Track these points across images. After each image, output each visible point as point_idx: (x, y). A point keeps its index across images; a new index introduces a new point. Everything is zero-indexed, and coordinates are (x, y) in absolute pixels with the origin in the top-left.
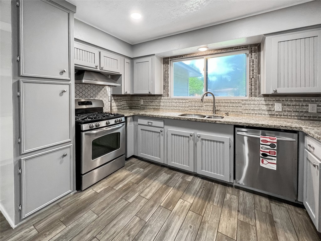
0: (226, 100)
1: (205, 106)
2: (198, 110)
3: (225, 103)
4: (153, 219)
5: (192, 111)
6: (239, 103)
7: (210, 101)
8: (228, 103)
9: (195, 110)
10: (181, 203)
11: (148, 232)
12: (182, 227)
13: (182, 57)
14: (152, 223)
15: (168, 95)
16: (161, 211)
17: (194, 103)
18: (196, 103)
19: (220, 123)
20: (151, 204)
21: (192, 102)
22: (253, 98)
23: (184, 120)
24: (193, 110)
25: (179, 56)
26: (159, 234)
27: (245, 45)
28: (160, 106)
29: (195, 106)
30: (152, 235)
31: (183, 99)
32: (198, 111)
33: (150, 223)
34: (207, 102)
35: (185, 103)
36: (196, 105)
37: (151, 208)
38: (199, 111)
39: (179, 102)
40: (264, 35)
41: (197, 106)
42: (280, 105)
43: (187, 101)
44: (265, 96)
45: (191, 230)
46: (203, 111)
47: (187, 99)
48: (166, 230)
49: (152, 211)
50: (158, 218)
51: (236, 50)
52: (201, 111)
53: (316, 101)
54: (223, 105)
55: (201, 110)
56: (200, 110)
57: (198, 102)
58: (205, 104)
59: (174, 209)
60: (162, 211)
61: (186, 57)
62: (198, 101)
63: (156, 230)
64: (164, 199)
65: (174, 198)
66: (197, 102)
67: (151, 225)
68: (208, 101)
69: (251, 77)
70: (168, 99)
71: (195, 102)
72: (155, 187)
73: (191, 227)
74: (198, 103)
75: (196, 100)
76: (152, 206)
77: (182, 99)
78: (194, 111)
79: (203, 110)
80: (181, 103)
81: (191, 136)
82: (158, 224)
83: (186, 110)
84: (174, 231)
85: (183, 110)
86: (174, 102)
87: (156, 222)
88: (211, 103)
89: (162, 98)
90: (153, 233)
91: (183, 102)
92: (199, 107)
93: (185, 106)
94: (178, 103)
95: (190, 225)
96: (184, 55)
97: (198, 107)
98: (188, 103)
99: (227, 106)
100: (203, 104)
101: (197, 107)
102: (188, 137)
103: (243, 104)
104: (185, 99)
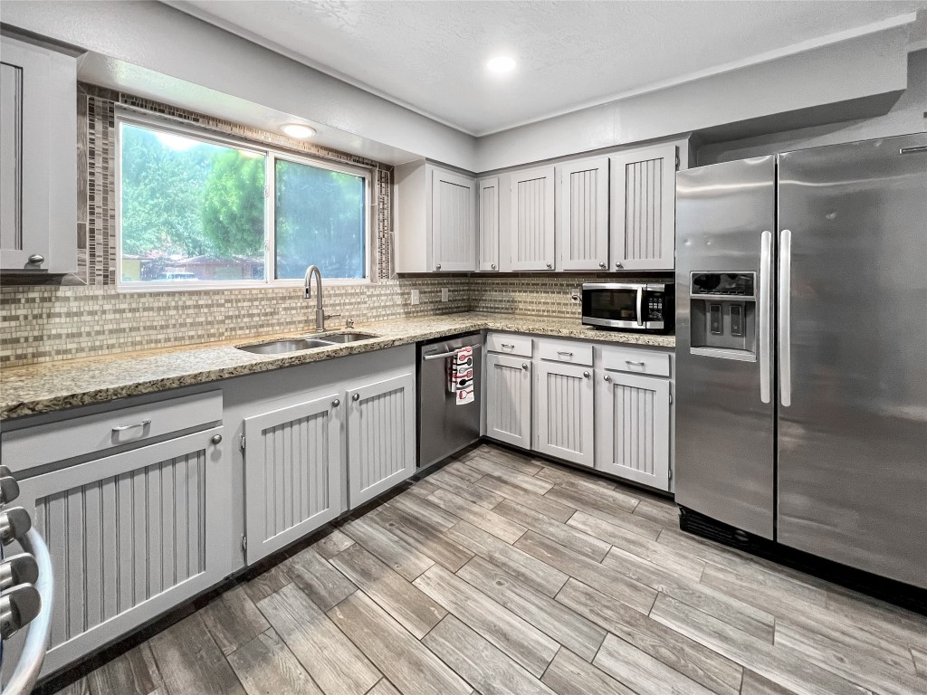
0: (336, 289)
1: (285, 309)
2: (262, 326)
3: (336, 295)
4: (466, 666)
5: (239, 332)
6: (362, 294)
7: (299, 294)
8: (341, 295)
9: (249, 328)
10: (429, 584)
11: (506, 686)
12: (498, 600)
13: (197, 120)
14: (478, 672)
15: (109, 278)
16: (442, 640)
17: (246, 304)
18: (256, 303)
19: (401, 343)
20: (406, 670)
21: (238, 301)
22: (384, 280)
23: (315, 362)
24: (241, 328)
25: (178, 109)
26: (516, 656)
27: (372, 161)
28: (39, 338)
29: (251, 316)
30: (517, 678)
31: (198, 293)
32: (260, 330)
33: (480, 678)
34: (290, 298)
35: (208, 306)
36: (255, 311)
37: (422, 671)
38: (265, 329)
39: (176, 308)
40: (427, 159)
41: (259, 315)
42: (417, 291)
43: (217, 297)
44: (402, 276)
45: (507, 585)
46: (277, 328)
47: (217, 292)
48: (505, 637)
49: (438, 669)
50: (465, 651)
51: (356, 164)
52: (270, 329)
53: (448, 283)
54: (332, 302)
55: (272, 325)
56: (268, 325)
57: (262, 299)
58: (283, 306)
59: (444, 605)
60: (445, 639)
61: (214, 128)
62: (260, 296)
63: (502, 663)
64: (399, 625)
65: (407, 597)
66: (256, 299)
67: (486, 676)
68: (292, 294)
69: (381, 236)
70: (106, 297)
71: (250, 300)
72: (322, 648)
73: (499, 583)
74: (263, 303)
75: (254, 292)
76: (418, 666)
77: (191, 293)
78: (247, 331)
79: (280, 324)
80: (189, 307)
81: (335, 405)
82: (487, 656)
83: (213, 335)
84: (508, 618)
85: (199, 337)
86: (151, 309)
87: (478, 661)
88: (301, 301)
89: (64, 291)
90: (511, 671)
91: (201, 302)
92: (266, 314)
93: (209, 319)
94: (173, 312)
95: (494, 583)
96: (208, 118)
97: (263, 318)
98: (223, 305)
99: (339, 305)
100: (278, 306)
101: (257, 319)
102: (325, 414)
103: (369, 296)
104: (207, 293)
